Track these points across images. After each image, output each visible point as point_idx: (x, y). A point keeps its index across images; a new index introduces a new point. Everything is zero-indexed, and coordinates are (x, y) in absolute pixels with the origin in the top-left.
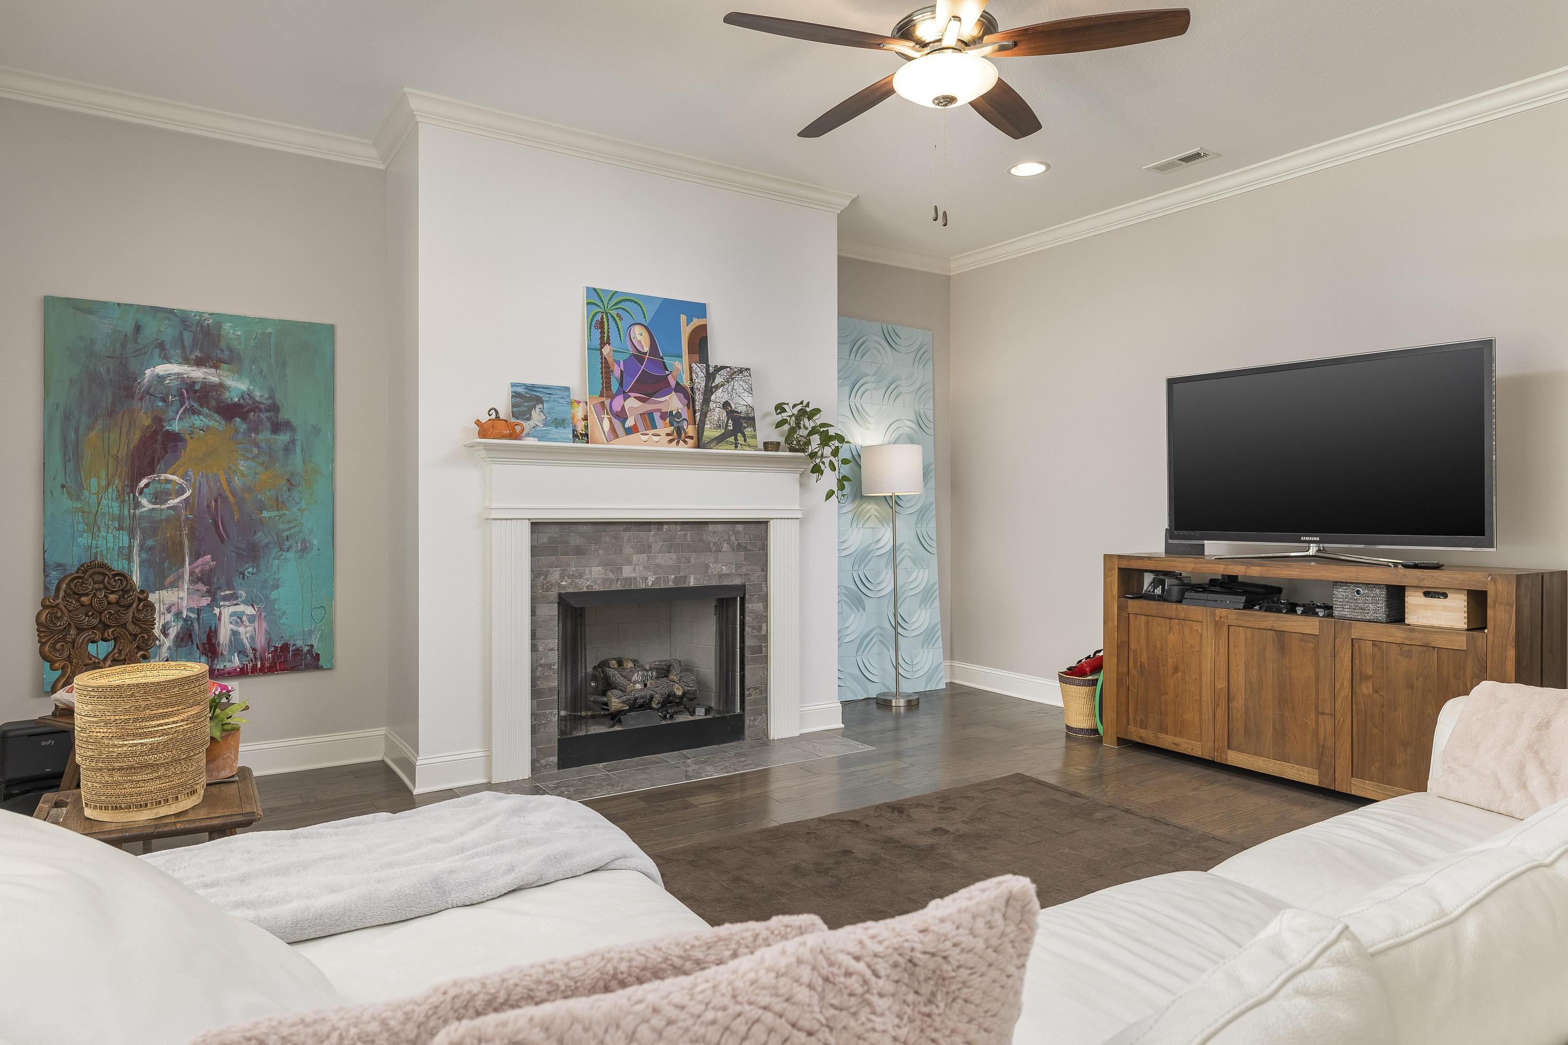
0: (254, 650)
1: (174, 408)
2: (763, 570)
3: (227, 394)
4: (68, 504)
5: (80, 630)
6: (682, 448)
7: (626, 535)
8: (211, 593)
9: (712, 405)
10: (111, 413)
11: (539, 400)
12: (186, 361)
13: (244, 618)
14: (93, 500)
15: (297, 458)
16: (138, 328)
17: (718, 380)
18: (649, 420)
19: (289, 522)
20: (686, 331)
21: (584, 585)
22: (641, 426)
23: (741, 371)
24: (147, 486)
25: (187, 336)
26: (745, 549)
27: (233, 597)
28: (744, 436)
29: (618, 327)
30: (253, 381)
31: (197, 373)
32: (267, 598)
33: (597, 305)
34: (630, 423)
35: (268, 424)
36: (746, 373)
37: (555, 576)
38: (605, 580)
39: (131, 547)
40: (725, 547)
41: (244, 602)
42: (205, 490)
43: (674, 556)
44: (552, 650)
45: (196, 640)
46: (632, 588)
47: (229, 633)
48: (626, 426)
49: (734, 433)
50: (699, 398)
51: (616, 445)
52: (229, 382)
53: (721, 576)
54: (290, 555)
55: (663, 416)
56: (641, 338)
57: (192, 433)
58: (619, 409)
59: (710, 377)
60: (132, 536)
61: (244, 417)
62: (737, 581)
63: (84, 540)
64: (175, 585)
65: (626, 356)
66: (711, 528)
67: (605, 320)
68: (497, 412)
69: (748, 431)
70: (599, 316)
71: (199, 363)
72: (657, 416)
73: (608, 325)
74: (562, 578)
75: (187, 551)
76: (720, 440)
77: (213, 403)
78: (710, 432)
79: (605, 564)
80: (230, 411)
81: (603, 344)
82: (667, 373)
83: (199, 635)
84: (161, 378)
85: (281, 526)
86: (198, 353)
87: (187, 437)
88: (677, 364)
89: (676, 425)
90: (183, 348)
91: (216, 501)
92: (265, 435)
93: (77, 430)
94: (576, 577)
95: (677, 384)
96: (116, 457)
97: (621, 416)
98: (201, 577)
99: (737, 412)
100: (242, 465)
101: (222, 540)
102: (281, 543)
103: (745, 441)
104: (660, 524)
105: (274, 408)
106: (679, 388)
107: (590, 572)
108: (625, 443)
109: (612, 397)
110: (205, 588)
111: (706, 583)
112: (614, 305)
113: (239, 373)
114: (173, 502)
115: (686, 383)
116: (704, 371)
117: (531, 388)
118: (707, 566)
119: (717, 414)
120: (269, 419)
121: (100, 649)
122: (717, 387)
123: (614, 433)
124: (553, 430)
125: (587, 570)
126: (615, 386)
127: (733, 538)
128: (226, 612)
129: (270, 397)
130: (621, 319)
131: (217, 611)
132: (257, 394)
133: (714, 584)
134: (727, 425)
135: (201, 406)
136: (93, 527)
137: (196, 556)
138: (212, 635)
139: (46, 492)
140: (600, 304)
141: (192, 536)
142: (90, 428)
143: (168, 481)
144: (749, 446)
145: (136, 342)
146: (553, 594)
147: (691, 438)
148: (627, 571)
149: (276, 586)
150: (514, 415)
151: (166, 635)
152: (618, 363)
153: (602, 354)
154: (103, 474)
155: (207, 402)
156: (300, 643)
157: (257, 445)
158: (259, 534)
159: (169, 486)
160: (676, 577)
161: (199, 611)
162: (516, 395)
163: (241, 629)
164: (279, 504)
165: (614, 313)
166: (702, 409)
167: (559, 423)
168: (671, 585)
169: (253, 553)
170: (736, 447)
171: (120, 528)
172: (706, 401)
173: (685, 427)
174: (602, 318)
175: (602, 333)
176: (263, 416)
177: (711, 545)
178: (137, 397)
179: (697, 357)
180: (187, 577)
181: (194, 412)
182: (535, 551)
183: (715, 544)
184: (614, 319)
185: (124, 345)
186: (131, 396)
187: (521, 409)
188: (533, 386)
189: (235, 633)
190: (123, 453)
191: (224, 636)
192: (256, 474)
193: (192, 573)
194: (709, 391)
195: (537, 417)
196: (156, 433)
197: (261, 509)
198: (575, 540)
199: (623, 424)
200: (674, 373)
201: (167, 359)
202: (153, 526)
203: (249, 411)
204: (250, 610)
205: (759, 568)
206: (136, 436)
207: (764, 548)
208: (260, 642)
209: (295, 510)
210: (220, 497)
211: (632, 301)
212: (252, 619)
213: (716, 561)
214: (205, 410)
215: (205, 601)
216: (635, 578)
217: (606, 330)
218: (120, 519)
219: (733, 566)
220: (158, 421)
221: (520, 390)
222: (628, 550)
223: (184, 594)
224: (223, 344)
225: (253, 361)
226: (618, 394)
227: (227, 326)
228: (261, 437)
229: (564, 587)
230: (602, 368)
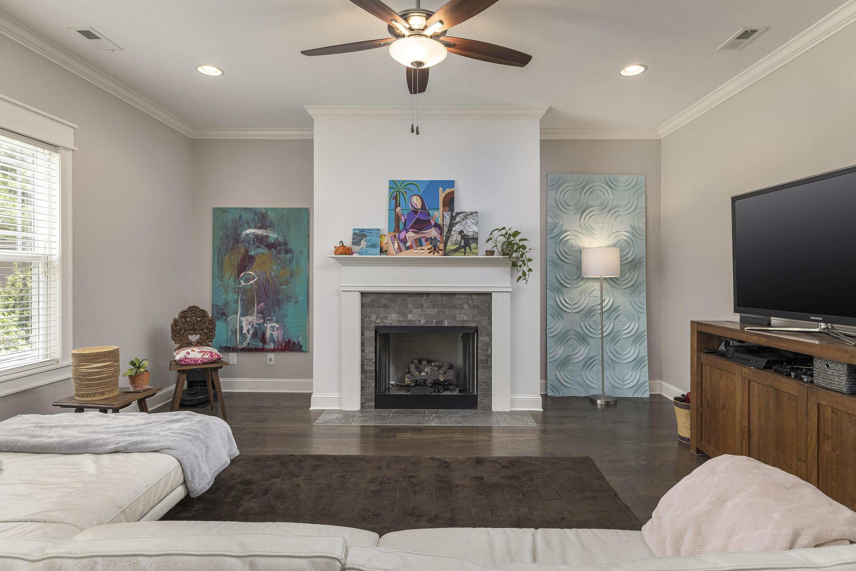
0: (278, 341)
1: (252, 246)
2: (489, 319)
3: (269, 240)
4: (219, 283)
5: (185, 330)
6: (436, 256)
7: (410, 299)
8: (263, 318)
9: (453, 233)
10: (232, 249)
11: (365, 236)
12: (256, 227)
13: (275, 329)
14: (226, 282)
15: (294, 263)
16: (241, 216)
17: (458, 219)
18: (419, 243)
19: (291, 290)
20: (442, 195)
21: (388, 322)
22: (414, 246)
23: (472, 214)
24: (243, 276)
25: (256, 218)
26: (478, 307)
27: (271, 320)
28: (470, 248)
29: (405, 198)
30: (278, 234)
31: (259, 232)
32: (283, 321)
33: (394, 188)
34: (409, 244)
35: (284, 251)
36: (475, 215)
37: (373, 318)
38: (398, 321)
39: (238, 299)
40: (466, 306)
41: (275, 322)
42: (262, 278)
43: (436, 310)
44: (372, 352)
45: (259, 336)
46: (413, 325)
47: (270, 334)
48: (406, 246)
49: (464, 247)
50: (446, 229)
51: (401, 256)
52: (271, 235)
53: (463, 321)
54: (291, 304)
55: (427, 240)
56: (417, 202)
57: (258, 255)
58: (403, 238)
59: (453, 218)
60: (238, 295)
61: (275, 248)
62: (473, 325)
63: (224, 296)
64: (251, 314)
65: (408, 212)
66: (457, 297)
67: (398, 195)
68: (342, 243)
69: (473, 245)
70: (395, 193)
71: (260, 228)
72: (423, 240)
73: (400, 197)
74: (377, 319)
75: (256, 301)
76: (455, 251)
77: (265, 243)
78: (450, 246)
79: (399, 313)
80: (271, 246)
81: (396, 207)
82: (430, 218)
83: (260, 335)
84: (247, 235)
85: (288, 292)
86: (260, 224)
87: (256, 257)
88: (436, 213)
89: (433, 244)
90: (255, 223)
91: (265, 282)
92: (282, 255)
93: (222, 256)
94: (384, 319)
95: (436, 223)
96: (233, 265)
97: (404, 241)
98: (261, 312)
99: (467, 236)
100: (274, 267)
101: (267, 297)
102: (288, 298)
103: (471, 250)
104: (428, 294)
105: (286, 244)
106: (437, 225)
107: (391, 316)
108: (406, 255)
109: (400, 232)
110: (261, 316)
111: (454, 325)
112: (405, 186)
113: (274, 231)
114: (251, 282)
115: (440, 222)
116: (450, 215)
117: (362, 230)
118: (455, 316)
119: (455, 237)
120: (284, 248)
121: (194, 338)
122: (457, 223)
123: (400, 249)
124: (370, 249)
125: (390, 316)
126: (401, 226)
127: (470, 302)
128: (269, 325)
129: (285, 240)
130: (406, 193)
131: (265, 325)
132: (280, 239)
133: (459, 325)
134: (460, 243)
135: (261, 245)
136: (226, 291)
137: (259, 303)
138: (264, 334)
139: (213, 279)
140: (396, 188)
141: (257, 295)
142: (226, 255)
143: (250, 274)
144: (473, 253)
145: (240, 221)
146: (373, 326)
147: (442, 250)
148: (410, 317)
149: (286, 316)
150: (353, 244)
151: (249, 333)
152: (404, 215)
153: (395, 211)
154: (229, 272)
155: (263, 243)
156: (295, 340)
157: (280, 259)
158: (280, 295)
159: (250, 276)
160: (437, 321)
161: (259, 325)
162: (354, 234)
163: (274, 333)
164: (287, 283)
165: (403, 191)
166: (447, 235)
167: (373, 246)
168: (434, 325)
169: (278, 303)
170: (465, 254)
171: (235, 292)
172: (450, 231)
173: (439, 245)
174: (397, 194)
175: (396, 201)
176: (282, 247)
177: (458, 305)
178: (240, 242)
179: (448, 208)
180: (255, 311)
181: (258, 247)
182: (363, 306)
183: (459, 304)
184: (403, 194)
185: (236, 224)
186: (238, 242)
187: (357, 240)
188: (363, 229)
189: (272, 334)
190: (236, 264)
191: (268, 335)
192: (279, 271)
193: (257, 310)
194: (451, 226)
195: (363, 243)
196: (246, 256)
197: (281, 284)
198: (383, 301)
199: (405, 245)
200: (434, 218)
201: (249, 227)
202: (244, 291)
203: (277, 246)
204: (277, 326)
205: (486, 318)
206: (240, 257)
207: (490, 307)
208: (281, 339)
209: (293, 285)
210: (267, 280)
211: (412, 184)
212: (277, 329)
213: (460, 314)
214: (262, 246)
215: (262, 321)
216: (414, 321)
217: (398, 200)
218: (235, 289)
219: (471, 317)
220: (247, 251)
221: (357, 232)
222: (411, 306)
223: (254, 318)
224: (268, 220)
225: (279, 226)
226: (403, 230)
227: (270, 213)
228: (281, 256)
229: (378, 323)
230: (395, 219)
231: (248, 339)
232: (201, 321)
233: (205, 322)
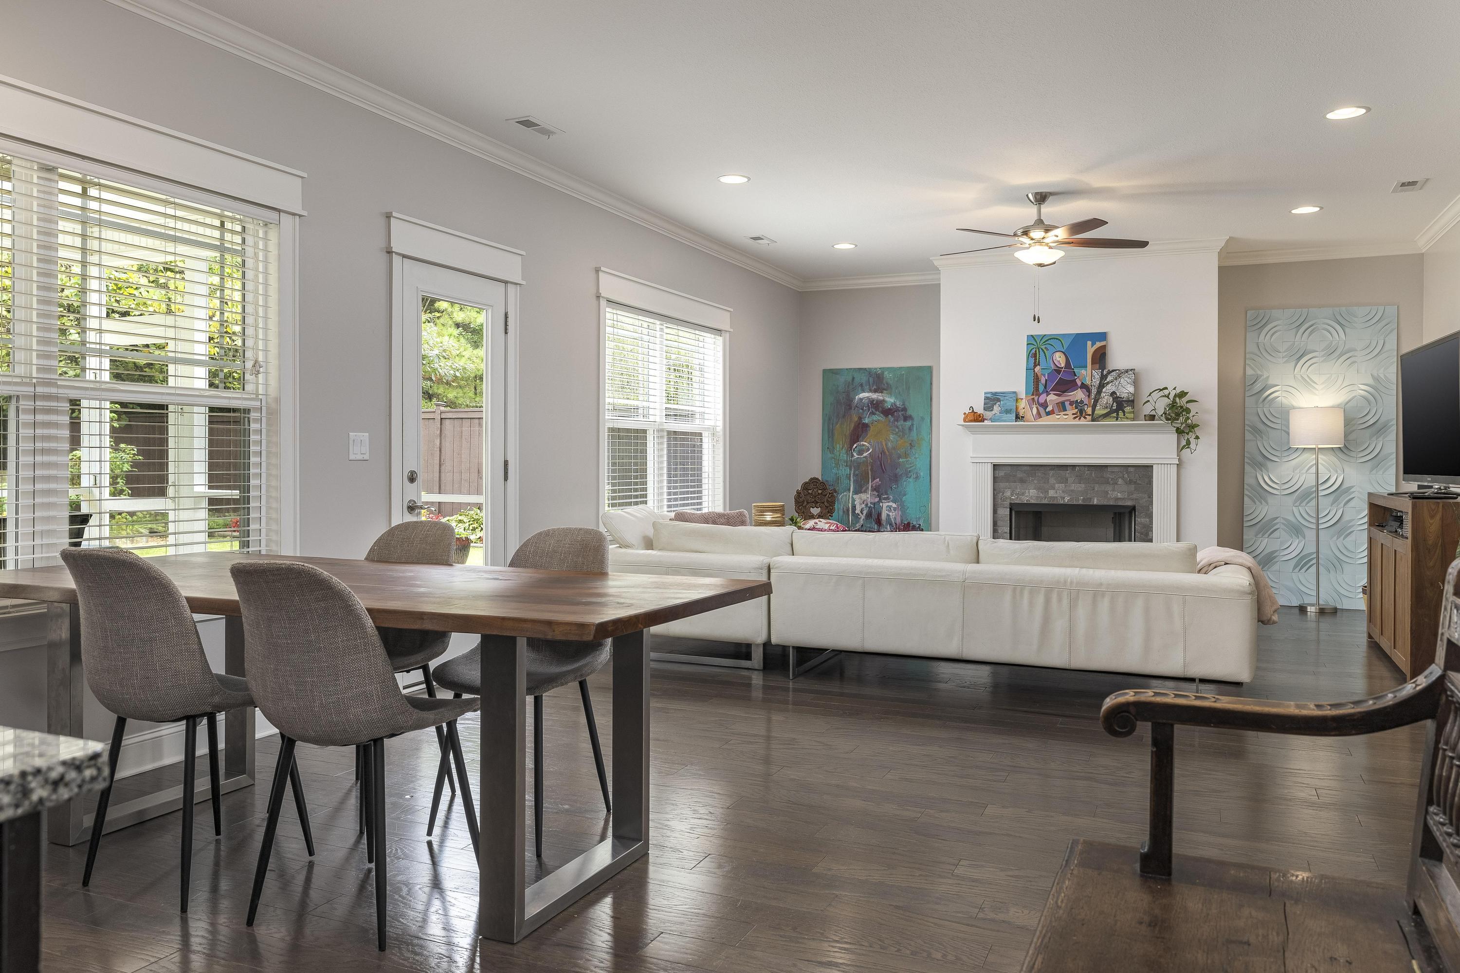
0: (896, 524)
1: (866, 412)
2: (1149, 497)
3: (886, 404)
4: (830, 455)
5: (808, 503)
6: (1083, 422)
7: (1051, 473)
8: (879, 496)
9: (1103, 395)
10: (844, 416)
11: (999, 400)
12: (870, 391)
13: (892, 509)
14: (838, 454)
15: (914, 433)
16: (853, 378)
17: (1109, 378)
18: (1062, 407)
19: (910, 464)
20: (1090, 349)
21: (1025, 499)
22: (1056, 410)
23: (1127, 371)
24: (856, 447)
25: (871, 380)
26: (1135, 483)
27: (887, 499)
28: (1124, 412)
29: (1045, 355)
30: (896, 398)
31: (875, 396)
32: (901, 500)
33: (1032, 344)
34: (1049, 409)
35: (902, 417)
36: (1130, 373)
37: (1008, 493)
38: (1037, 497)
39: (850, 474)
40: (1120, 481)
41: (892, 501)
42: (877, 449)
43: (1083, 486)
44: (1006, 533)
45: (873, 517)
46: (1055, 502)
47: (886, 515)
48: (1047, 411)
49: (1117, 411)
50: (1094, 391)
51: (1040, 422)
52: (887, 399)
53: (1117, 499)
54: (910, 480)
55: (1071, 403)
56: (1060, 359)
57: (873, 423)
58: (1043, 402)
59: (1103, 377)
60: (850, 470)
61: (892, 415)
62: (1129, 503)
63: (834, 471)
64: (865, 492)
65: (1050, 371)
66: (1109, 469)
67: (1037, 352)
68: (973, 408)
69: (1128, 409)
70: (1035, 349)
71: (875, 391)
72: (1067, 404)
73: (1039, 354)
74: (1012, 495)
75: (870, 476)
76: (1105, 416)
77: (881, 409)
78: (1099, 411)
79: (1038, 489)
80: (887, 412)
81: (1035, 366)
82: (1076, 377)
83: (875, 516)
84: (861, 399)
85: (907, 466)
86: (875, 387)
87: (871, 425)
88: (1083, 371)
89: (1079, 408)
90: (870, 385)
91: (881, 454)
92: (901, 423)
93: (833, 424)
94: (1020, 495)
95: (1082, 383)
96: (845, 435)
97: (1045, 405)
98: (876, 489)
99: (1121, 398)
100: (892, 437)
101: (884, 472)
102: (907, 474)
103: (1124, 415)
104: (1074, 466)
105: (905, 409)
106: (1084, 386)
107: (1029, 492)
108: (1046, 421)
109: (1039, 395)
110: (877, 494)
111: (1105, 503)
112: (1046, 341)
113: (890, 394)
114: (865, 454)
115: (1088, 382)
116: (1100, 374)
117: (995, 394)
118: (1107, 492)
119: (1106, 399)
120: (903, 415)
121: (815, 511)
122: (1108, 383)
123: (1039, 415)
124: (1004, 415)
125: (1027, 492)
126: (1041, 388)
127: (1126, 476)
128: (885, 505)
129: (903, 405)
130: (1047, 350)
131: (881, 504)
132: (898, 404)
133: (1112, 504)
134: (1112, 406)
135: (876, 411)
136: (837, 465)
137: (873, 479)
138: (879, 515)
139: (823, 450)
140: (1035, 344)
141: (872, 470)
142: (837, 423)
143: (863, 445)
144: (1127, 418)
145: (853, 385)
146: (1007, 503)
147: (1089, 415)
148: (1051, 493)
149: (905, 495)
150: (985, 409)
151: (862, 514)
152: (1044, 376)
153: (1034, 371)
154: (841, 442)
155: (878, 409)
156: (915, 523)
157: (898, 427)
158: (898, 470)
159: (864, 447)
160: (1084, 498)
161: (874, 504)
162: (986, 398)
163: (891, 514)
164: (906, 455)
165: (1043, 347)
166: (1095, 397)
167: (1008, 411)
168: (1080, 502)
169: (896, 479)
170: (1117, 419)
171: (847, 466)
172: (1099, 392)
173: (1086, 409)
174: (1036, 351)
175: (1035, 360)
176: (900, 413)
177: (1110, 479)
178: (853, 408)
179: (1097, 366)
180: (870, 488)
181: (873, 413)
182: (995, 479)
183: (1112, 479)
184: (1043, 351)
185: (848, 386)
186: (851, 408)
187: (989, 405)
188: (996, 393)
189: (888, 515)
190: (848, 433)
191: (884, 516)
192: (897, 441)
193: (872, 487)
194: (1101, 386)
195: (996, 408)
196: (859, 424)
197: (899, 457)
198: (1020, 475)
199: (1045, 409)
200: (1080, 378)
201: (864, 391)
202: (857, 465)
203: (895, 412)
204: (894, 505)
205: (1146, 496)
206: (852, 425)
207: (1150, 483)
208: (898, 521)
209: (913, 458)
210: (883, 452)
211: (1055, 338)
212: (895, 509)
213: (1113, 490)
214: (878, 413)
215: (877, 500)
216: (1056, 497)
217: (1038, 358)
218: (847, 462)
219: (1126, 493)
220: (860, 418)
221: (989, 395)
222: (1052, 481)
223: (869, 496)
224: (884, 381)
225: (897, 388)
226: (1043, 393)
227: (886, 373)
228: (899, 423)
229: (1013, 499)
230: (1034, 379)
231: (862, 520)
232: (822, 493)
233: (826, 495)
